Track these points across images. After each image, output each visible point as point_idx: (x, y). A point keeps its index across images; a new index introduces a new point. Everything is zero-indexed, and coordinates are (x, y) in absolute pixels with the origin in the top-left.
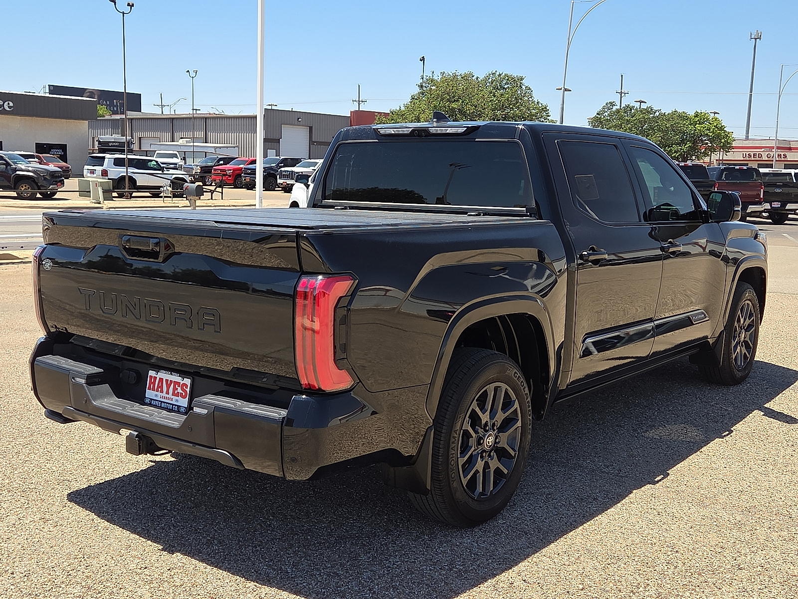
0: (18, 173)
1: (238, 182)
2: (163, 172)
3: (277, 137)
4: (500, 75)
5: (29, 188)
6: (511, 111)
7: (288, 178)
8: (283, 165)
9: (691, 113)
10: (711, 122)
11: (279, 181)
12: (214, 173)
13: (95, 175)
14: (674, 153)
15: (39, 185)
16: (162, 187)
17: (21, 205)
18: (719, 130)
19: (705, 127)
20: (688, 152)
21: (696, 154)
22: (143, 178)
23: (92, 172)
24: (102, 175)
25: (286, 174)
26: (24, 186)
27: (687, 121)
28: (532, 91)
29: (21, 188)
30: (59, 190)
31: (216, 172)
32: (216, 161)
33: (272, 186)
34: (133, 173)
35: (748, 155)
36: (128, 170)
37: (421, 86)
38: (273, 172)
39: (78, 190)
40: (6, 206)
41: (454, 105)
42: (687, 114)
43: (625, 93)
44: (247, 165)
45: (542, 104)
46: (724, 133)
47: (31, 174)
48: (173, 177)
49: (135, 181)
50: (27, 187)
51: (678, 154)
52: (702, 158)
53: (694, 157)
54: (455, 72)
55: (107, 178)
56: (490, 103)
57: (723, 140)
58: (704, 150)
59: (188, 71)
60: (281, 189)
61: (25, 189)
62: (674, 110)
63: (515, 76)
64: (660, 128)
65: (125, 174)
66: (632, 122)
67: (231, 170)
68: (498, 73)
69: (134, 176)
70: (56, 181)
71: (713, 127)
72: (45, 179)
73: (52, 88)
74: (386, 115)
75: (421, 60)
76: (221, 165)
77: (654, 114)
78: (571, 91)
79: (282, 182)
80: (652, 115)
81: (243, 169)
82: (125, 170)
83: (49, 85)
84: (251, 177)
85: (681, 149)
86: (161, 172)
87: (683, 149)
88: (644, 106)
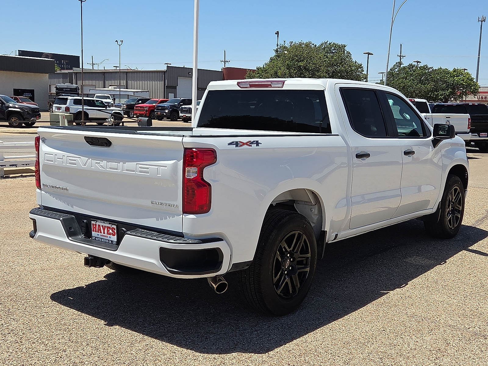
0: (10, 109)
1: (152, 115)
2: (106, 108)
3: (175, 84)
4: (330, 44)
5: (17, 119)
6: (338, 68)
7: (187, 112)
8: (182, 104)
9: (451, 69)
10: (464, 75)
11: (181, 115)
12: (136, 109)
13: (61, 111)
14: (440, 96)
15: (24, 117)
16: (107, 119)
17: (13, 131)
18: (470, 81)
19: (461, 79)
20: (449, 96)
21: (454, 97)
22: (93, 113)
23: (59, 108)
24: (66, 111)
25: (185, 110)
26: (14, 118)
27: (448, 74)
28: (351, 55)
29: (12, 120)
30: (37, 121)
31: (137, 109)
32: (136, 101)
33: (175, 118)
34: (87, 109)
35: (481, 97)
36: (84, 107)
37: (277, 51)
38: (176, 108)
39: (49, 121)
40: (4, 132)
41: (301, 64)
42: (448, 70)
43: (403, 56)
44: (158, 104)
45: (358, 63)
46: (473, 83)
47: (19, 110)
48: (113, 112)
49: (88, 115)
50: (16, 119)
51: (443, 97)
52: (458, 99)
53: (452, 99)
54: (301, 41)
55: (69, 112)
56: (324, 63)
57: (473, 88)
58: (459, 94)
59: (117, 41)
60: (181, 120)
61: (15, 120)
62: (439, 68)
63: (340, 44)
64: (433, 79)
65: (82, 110)
66: (414, 75)
67: (147, 107)
68: (328, 43)
69: (88, 111)
70: (35, 115)
71: (466, 79)
72: (28, 113)
73: (21, 52)
74: (254, 71)
75: (276, 34)
76: (140, 103)
77: (429, 70)
78: (373, 54)
79: (183, 115)
80: (427, 71)
81: (156, 107)
82: (82, 107)
83: (18, 50)
84: (161, 112)
85: (445, 93)
86: (105, 109)
87: (446, 94)
88: (421, 65)
